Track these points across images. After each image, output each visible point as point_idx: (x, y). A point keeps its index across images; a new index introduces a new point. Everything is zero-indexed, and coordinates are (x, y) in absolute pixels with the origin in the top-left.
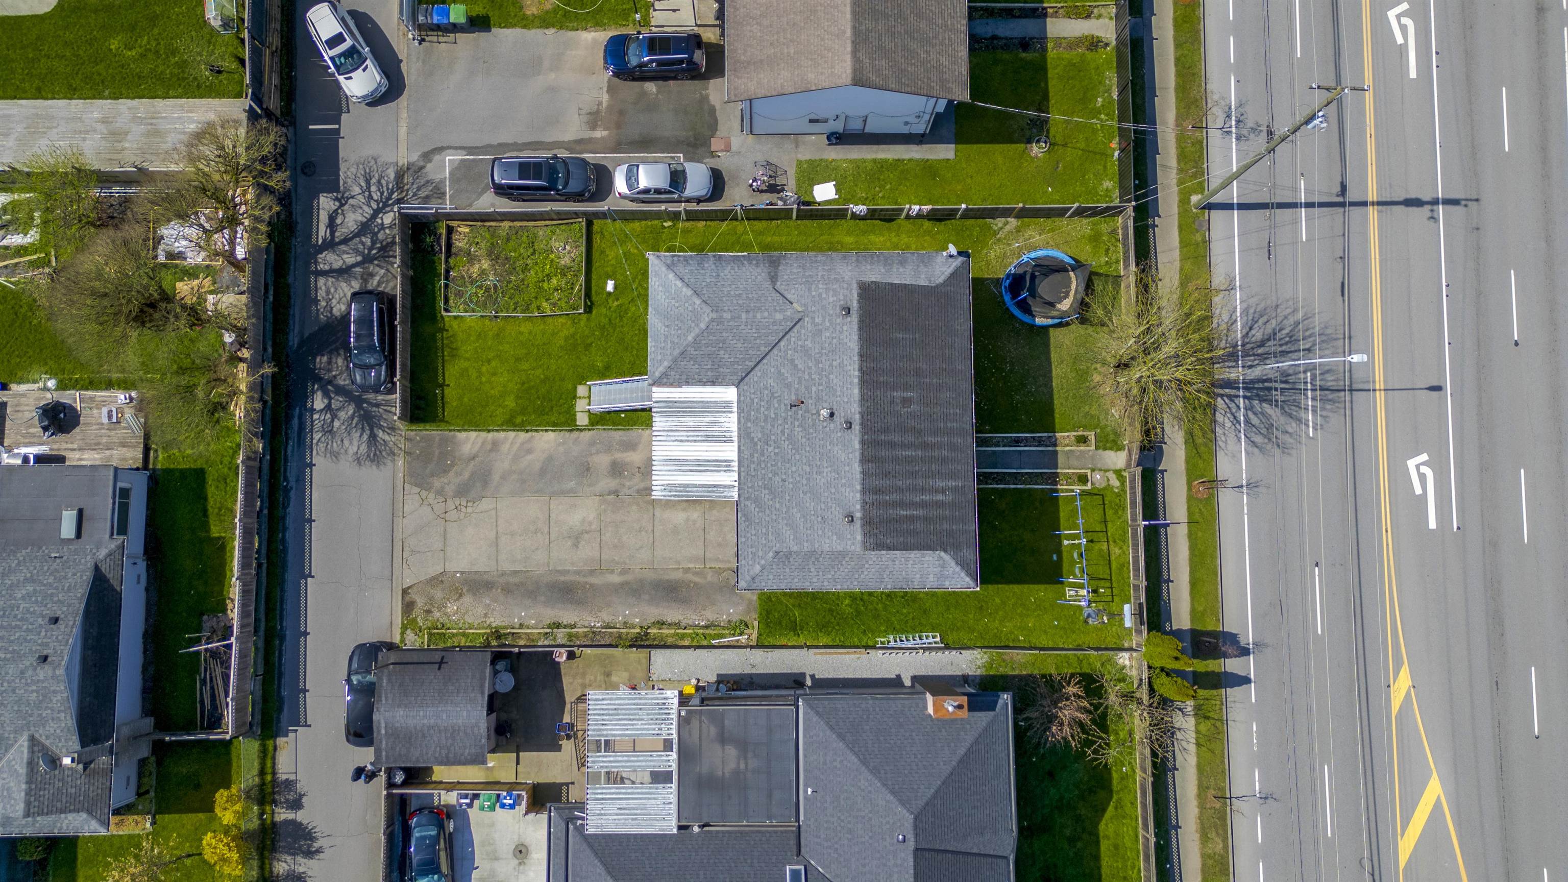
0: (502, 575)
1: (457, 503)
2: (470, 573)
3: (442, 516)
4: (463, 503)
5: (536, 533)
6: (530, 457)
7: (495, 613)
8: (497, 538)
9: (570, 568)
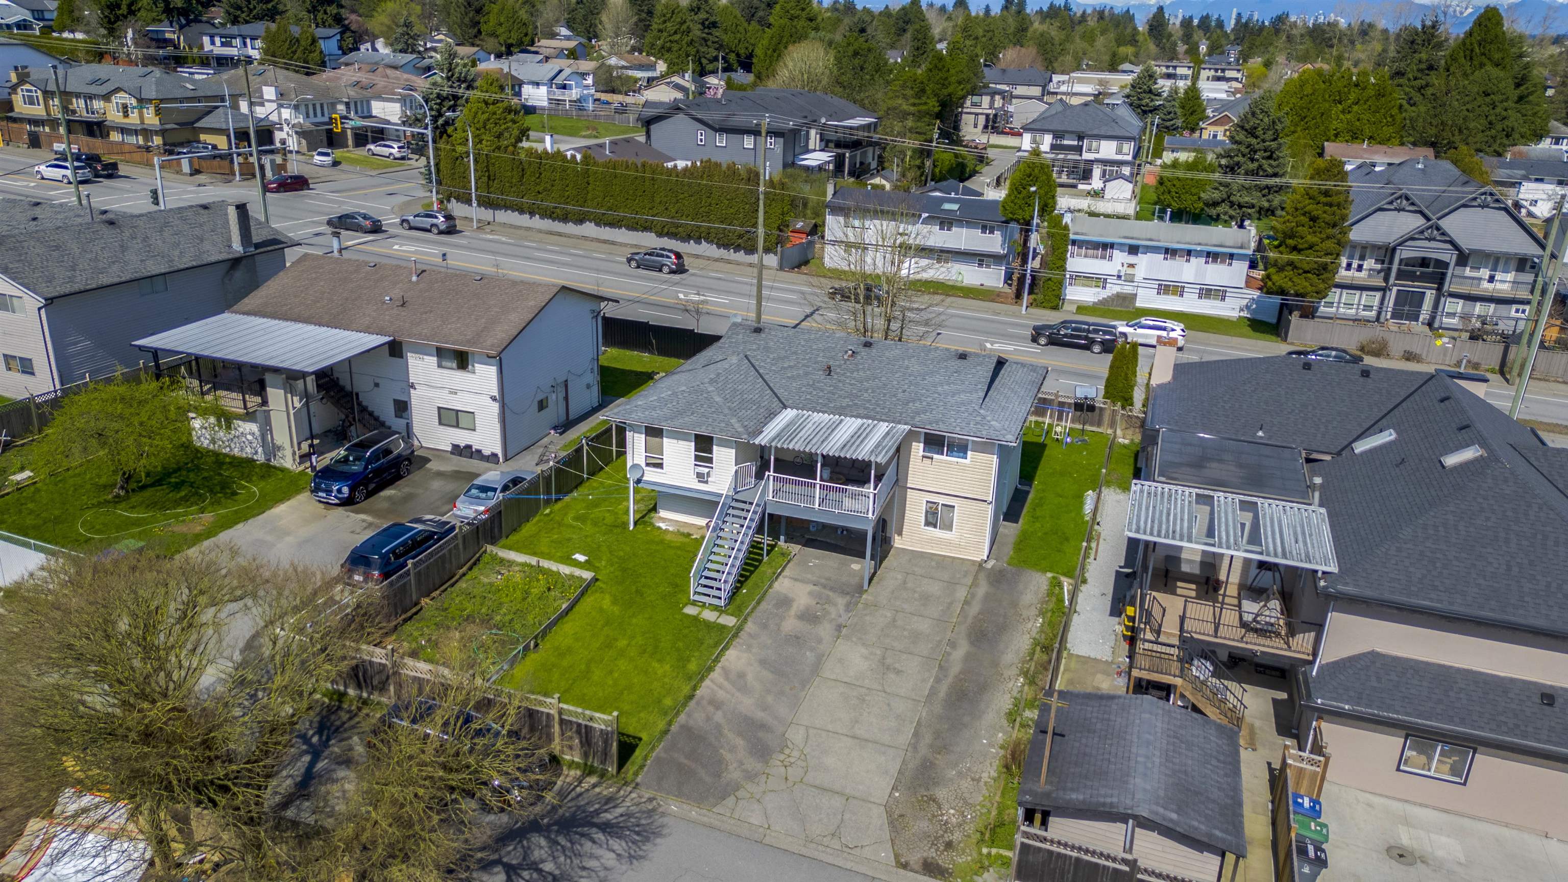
0: (915, 748)
1: (779, 763)
2: (898, 780)
3: (790, 784)
4: (782, 757)
5: (864, 700)
6: (750, 677)
7: (975, 769)
8: (854, 737)
9: (930, 684)
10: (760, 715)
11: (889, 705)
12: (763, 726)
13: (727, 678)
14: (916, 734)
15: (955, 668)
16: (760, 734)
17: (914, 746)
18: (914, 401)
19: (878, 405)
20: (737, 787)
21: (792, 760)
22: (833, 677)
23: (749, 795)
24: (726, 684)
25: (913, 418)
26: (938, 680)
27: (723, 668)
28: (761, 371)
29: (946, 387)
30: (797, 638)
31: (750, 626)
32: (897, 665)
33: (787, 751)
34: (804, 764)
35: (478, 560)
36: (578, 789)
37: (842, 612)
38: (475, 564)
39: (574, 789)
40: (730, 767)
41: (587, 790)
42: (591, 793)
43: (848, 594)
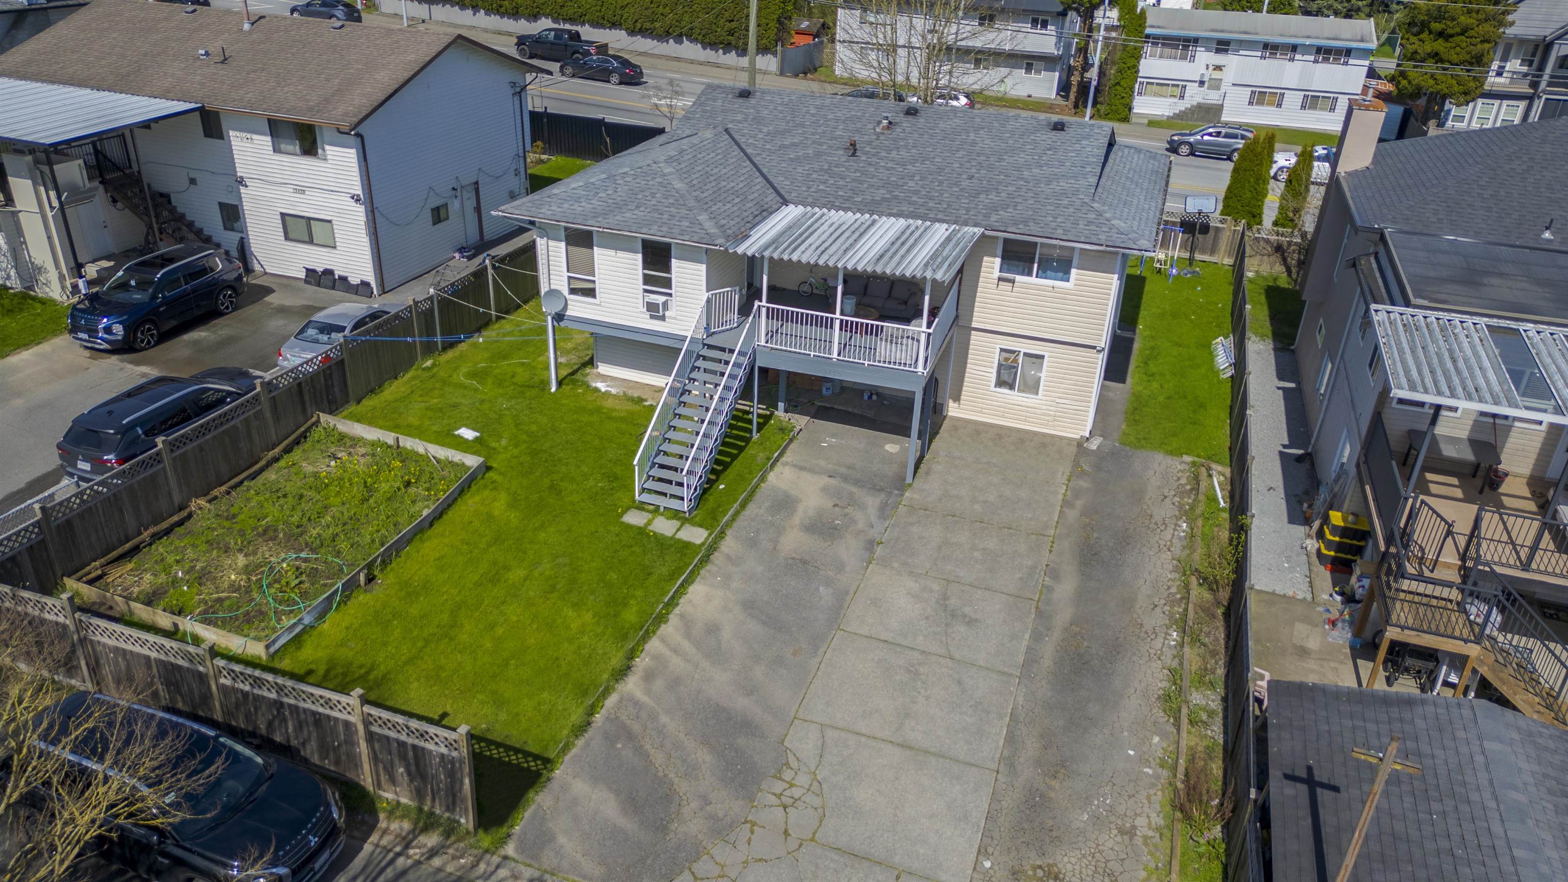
0: (1012, 766)
1: (773, 800)
2: (987, 834)
3: (793, 844)
4: (779, 787)
5: (917, 673)
6: (727, 633)
7: (1121, 809)
8: (904, 746)
9: (1025, 643)
10: (742, 703)
11: (959, 682)
12: (747, 726)
13: (688, 635)
14: (1011, 739)
15: (1063, 616)
16: (741, 741)
17: (1009, 762)
18: (987, 192)
19: (931, 198)
20: (697, 852)
21: (797, 792)
22: (864, 631)
23: (716, 871)
24: (686, 645)
25: (987, 216)
26: (1037, 637)
27: (682, 616)
28: (749, 151)
29: (1036, 171)
30: (804, 562)
31: (729, 544)
32: (967, 610)
33: (788, 775)
34: (817, 802)
35: (304, 436)
36: (401, 861)
37: (873, 519)
38: (297, 442)
39: (392, 861)
40: (686, 811)
41: (418, 863)
42: (425, 869)
43: (881, 490)
